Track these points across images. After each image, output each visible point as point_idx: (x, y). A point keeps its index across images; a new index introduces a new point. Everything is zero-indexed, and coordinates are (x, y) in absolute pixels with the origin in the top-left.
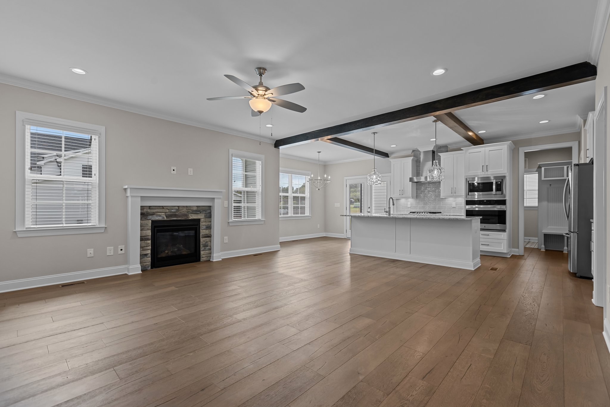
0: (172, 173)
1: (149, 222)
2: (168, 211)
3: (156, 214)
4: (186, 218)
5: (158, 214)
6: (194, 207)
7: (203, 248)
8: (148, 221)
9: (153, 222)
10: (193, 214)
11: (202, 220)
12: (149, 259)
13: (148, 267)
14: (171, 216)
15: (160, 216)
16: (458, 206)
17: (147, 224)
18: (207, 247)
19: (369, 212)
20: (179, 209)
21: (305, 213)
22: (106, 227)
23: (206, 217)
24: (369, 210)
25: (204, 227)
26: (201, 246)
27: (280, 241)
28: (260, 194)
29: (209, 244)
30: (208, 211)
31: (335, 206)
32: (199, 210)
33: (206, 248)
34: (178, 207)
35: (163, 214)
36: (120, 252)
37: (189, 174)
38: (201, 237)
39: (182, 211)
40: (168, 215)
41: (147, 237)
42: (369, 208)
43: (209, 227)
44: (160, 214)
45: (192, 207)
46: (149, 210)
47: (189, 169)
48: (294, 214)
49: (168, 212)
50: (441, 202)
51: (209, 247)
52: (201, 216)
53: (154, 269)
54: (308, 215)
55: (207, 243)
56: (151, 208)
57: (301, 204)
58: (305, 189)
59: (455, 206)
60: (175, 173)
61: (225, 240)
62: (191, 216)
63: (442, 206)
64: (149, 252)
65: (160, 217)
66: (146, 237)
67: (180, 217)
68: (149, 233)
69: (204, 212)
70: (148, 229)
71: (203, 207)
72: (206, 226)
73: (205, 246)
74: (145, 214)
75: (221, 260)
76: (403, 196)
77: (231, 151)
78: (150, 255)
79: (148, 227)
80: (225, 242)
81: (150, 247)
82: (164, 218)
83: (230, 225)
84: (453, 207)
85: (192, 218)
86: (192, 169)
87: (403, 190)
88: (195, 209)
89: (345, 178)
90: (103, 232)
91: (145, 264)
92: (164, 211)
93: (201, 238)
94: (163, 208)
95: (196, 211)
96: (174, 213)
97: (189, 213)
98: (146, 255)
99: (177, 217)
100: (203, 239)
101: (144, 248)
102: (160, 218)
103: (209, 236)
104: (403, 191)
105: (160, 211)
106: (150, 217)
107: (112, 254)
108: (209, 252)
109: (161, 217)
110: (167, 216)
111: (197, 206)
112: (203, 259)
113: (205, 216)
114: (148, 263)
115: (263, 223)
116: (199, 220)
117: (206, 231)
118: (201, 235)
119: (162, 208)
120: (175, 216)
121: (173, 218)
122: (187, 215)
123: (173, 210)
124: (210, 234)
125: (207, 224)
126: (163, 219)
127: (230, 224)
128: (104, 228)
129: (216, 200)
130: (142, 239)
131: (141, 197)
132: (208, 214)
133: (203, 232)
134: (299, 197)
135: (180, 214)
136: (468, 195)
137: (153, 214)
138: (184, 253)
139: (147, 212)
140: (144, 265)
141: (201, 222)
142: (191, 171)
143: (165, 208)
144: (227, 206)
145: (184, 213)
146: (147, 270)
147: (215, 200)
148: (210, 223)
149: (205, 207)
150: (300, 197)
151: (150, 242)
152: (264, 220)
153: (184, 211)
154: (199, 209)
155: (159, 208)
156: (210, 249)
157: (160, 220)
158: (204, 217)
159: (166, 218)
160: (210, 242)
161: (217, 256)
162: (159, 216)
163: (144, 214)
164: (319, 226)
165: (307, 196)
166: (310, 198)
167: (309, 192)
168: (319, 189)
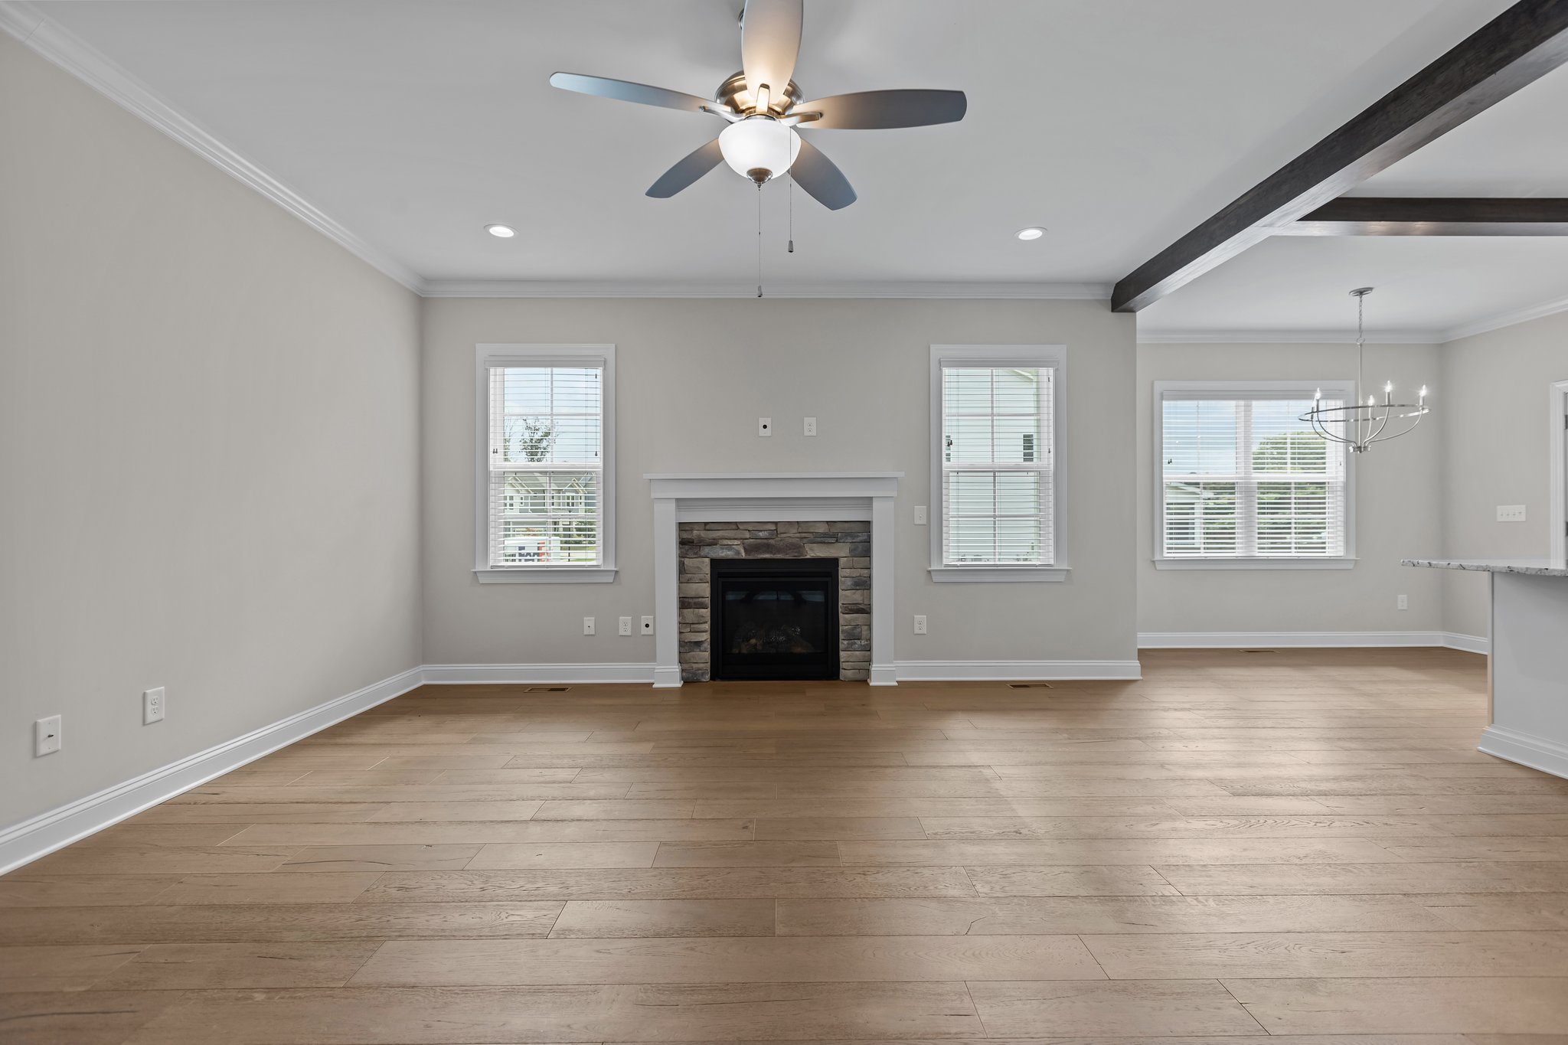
0: (761, 434)
1: (703, 562)
2: (747, 535)
3: (720, 542)
4: (796, 554)
5: (726, 542)
6: (818, 525)
7: (846, 642)
8: (700, 559)
9: (715, 563)
10: (815, 545)
11: (842, 562)
12: (704, 656)
13: (703, 674)
14: (756, 548)
15: (729, 547)
17: (698, 568)
18: (858, 642)
20: (776, 530)
21: (1324, 548)
22: (616, 572)
23: (854, 553)
25: (849, 582)
26: (841, 636)
27: (1139, 647)
28: (1051, 479)
29: (865, 633)
30: (860, 536)
31: (1500, 519)
32: (833, 532)
33: (855, 643)
34: (776, 523)
35: (736, 542)
36: (645, 631)
37: (807, 433)
38: (840, 610)
39: (785, 535)
40: (750, 545)
41: (700, 600)
43: (864, 584)
44: (729, 542)
45: (812, 524)
46: (703, 534)
47: (807, 420)
48: (1259, 548)
49: (750, 538)
51: (863, 642)
52: (839, 551)
53: (718, 683)
54: (1342, 554)
55: (859, 630)
56: (708, 527)
57: (1299, 513)
58: (1324, 453)
60: (769, 434)
61: (916, 626)
62: (811, 550)
64: (706, 637)
65: (729, 550)
66: (697, 600)
67: (779, 551)
68: (705, 590)
69: (849, 540)
70: (702, 581)
71: (846, 525)
72: (856, 580)
73: (853, 637)
74: (695, 542)
75: (896, 684)
77: (937, 351)
78: (707, 645)
79: (702, 576)
80: (917, 631)
81: (707, 626)
82: (738, 553)
83: (936, 578)
85: (812, 555)
86: (813, 420)
88: (822, 529)
89: (1558, 385)
90: (611, 581)
91: (695, 666)
92: (738, 534)
93: (841, 615)
94: (738, 529)
95: (825, 535)
96: (765, 541)
97: (805, 541)
98: (698, 644)
99: (771, 553)
100: (846, 616)
101: (692, 626)
102: (728, 554)
103: (865, 610)
105: (729, 535)
106: (706, 550)
107: (629, 633)
108: (864, 656)
109: (733, 550)
110: (746, 547)
111: (827, 522)
112: (845, 674)
113: (851, 551)
114: (701, 665)
115: (1061, 577)
116: (835, 561)
117: (854, 593)
118: (840, 604)
119: (734, 527)
120: (768, 548)
121: (761, 554)
122: (800, 547)
123: (761, 534)
124: (866, 603)
125: (856, 573)
126: (736, 557)
127: (933, 577)
128: (614, 574)
129: (876, 504)
130: (684, 603)
131: (677, 500)
132: (860, 546)
133: (846, 596)
134: (1290, 483)
135: (782, 543)
137: (713, 543)
138: (798, 650)
139: (699, 536)
140: (692, 667)
141: (840, 568)
142: (810, 426)
143: (741, 527)
144: (924, 521)
145: (790, 540)
146: (698, 681)
147: (874, 504)
148: (866, 571)
149: (853, 525)
150: (1295, 483)
151: (706, 613)
152: (1068, 570)
153: (793, 534)
154: (834, 530)
155: (725, 527)
156: (868, 648)
157: (730, 557)
158: (849, 555)
159: (743, 554)
160: (866, 627)
161: (885, 672)
162: (726, 549)
163: (693, 542)
164: (1402, 602)
165: (1332, 478)
166: (1346, 486)
167: (1342, 465)
168: (1360, 448)
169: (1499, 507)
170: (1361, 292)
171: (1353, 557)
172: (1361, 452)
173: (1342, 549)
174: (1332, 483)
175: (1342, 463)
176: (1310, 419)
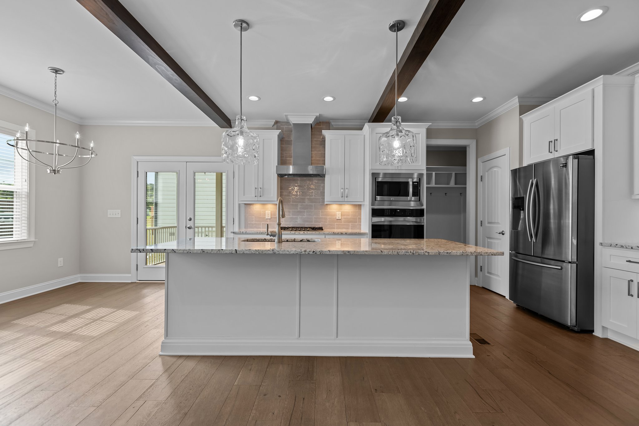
16: (344, 218)
19: (189, 228)
21: (12, 235)
24: (190, 224)
31: (109, 216)
42: (190, 220)
50: (320, 211)
54: (25, 238)
59: (340, 218)
63: (321, 216)
76: (261, 199)
84: (337, 219)
87: (262, 187)
89: (135, 158)
104: (262, 189)
136: (375, 200)
164: (61, 262)
165: (19, 189)
166: (29, 195)
167: (27, 181)
168: (54, 170)
169: (108, 210)
170: (56, 71)
171: (33, 239)
172: (55, 173)
173: (26, 234)
174: (19, 192)
175: (27, 180)
176: (15, 144)
